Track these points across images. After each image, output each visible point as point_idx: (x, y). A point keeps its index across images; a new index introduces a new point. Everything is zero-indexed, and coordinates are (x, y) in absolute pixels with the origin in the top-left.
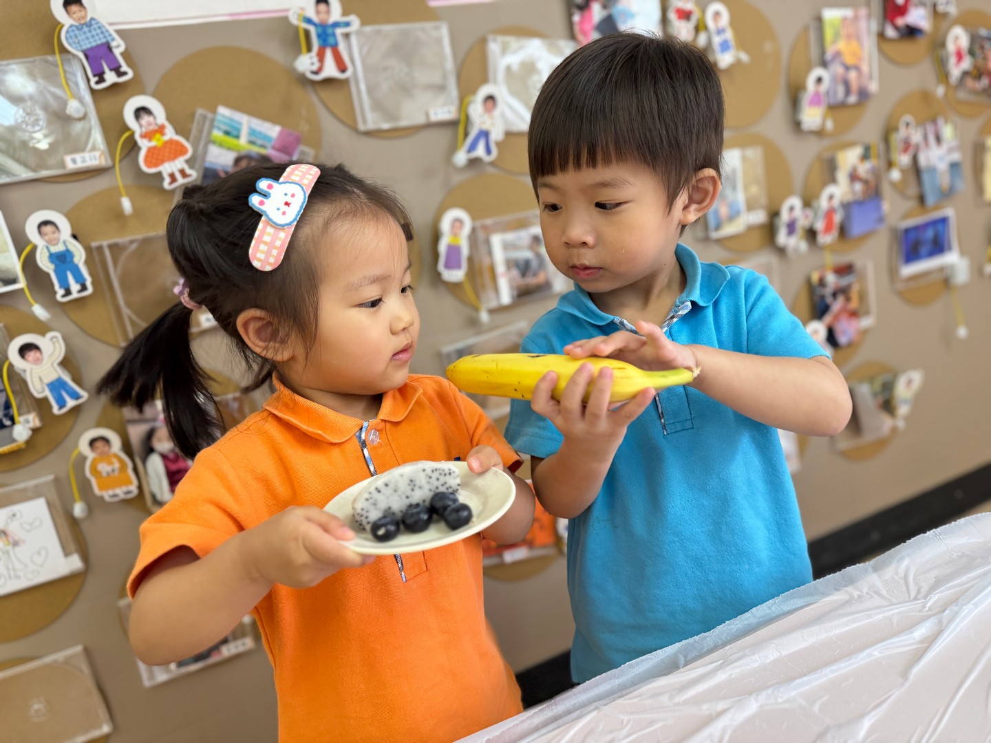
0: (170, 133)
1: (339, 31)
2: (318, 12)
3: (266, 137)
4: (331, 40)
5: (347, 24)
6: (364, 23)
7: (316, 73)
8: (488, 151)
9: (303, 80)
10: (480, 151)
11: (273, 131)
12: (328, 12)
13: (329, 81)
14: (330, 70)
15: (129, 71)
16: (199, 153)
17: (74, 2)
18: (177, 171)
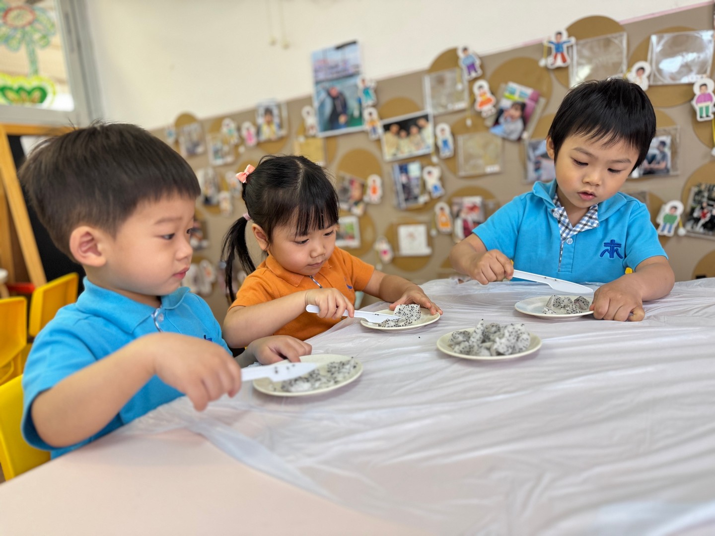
0: (489, 95)
1: (565, 46)
2: (556, 38)
3: (525, 94)
4: (561, 50)
5: (569, 42)
6: (578, 38)
7: (552, 65)
9: (546, 68)
11: (529, 91)
12: (561, 38)
13: (559, 68)
14: (559, 63)
15: (480, 72)
16: (498, 102)
17: (465, 50)
18: (488, 110)
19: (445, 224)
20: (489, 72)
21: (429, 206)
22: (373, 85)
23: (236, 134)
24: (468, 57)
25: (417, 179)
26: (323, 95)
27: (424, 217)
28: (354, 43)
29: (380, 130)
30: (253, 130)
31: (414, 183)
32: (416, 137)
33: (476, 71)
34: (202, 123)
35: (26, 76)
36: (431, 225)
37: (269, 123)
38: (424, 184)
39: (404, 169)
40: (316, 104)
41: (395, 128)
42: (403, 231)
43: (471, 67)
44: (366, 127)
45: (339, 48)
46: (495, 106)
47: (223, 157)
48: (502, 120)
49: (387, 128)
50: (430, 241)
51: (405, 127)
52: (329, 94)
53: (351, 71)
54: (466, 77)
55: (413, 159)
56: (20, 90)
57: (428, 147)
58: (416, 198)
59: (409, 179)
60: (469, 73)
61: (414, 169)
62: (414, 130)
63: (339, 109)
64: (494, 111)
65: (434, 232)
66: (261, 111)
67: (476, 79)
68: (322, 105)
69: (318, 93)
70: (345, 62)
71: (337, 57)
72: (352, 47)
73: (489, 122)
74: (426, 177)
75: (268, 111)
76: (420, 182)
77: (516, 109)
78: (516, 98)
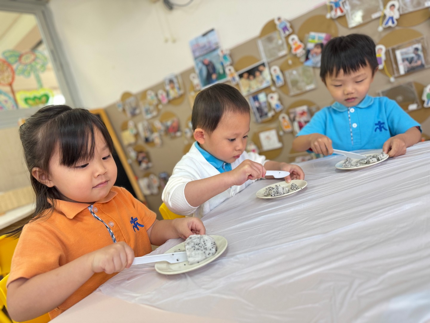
1: (340, 3)
3: (321, 38)
4: (338, 5)
7: (335, 15)
8: (393, 22)
10: (390, 24)
11: (323, 35)
15: (291, 30)
16: (305, 46)
17: (279, 19)
18: (300, 52)
19: (287, 127)
20: (297, 29)
21: (275, 118)
22: (228, 52)
23: (155, 98)
24: (281, 23)
25: (265, 102)
26: (200, 65)
27: (274, 125)
28: (212, 30)
29: (237, 78)
30: (164, 94)
31: (263, 105)
32: (259, 78)
33: (288, 30)
34: (136, 96)
35: (36, 89)
36: (278, 129)
37: (173, 88)
38: (269, 105)
39: (256, 98)
40: (197, 71)
41: (246, 75)
42: (263, 136)
43: (285, 29)
44: (229, 78)
45: (205, 35)
46: (304, 49)
47: (151, 113)
48: (310, 56)
49: (241, 76)
50: (280, 139)
51: (252, 73)
52: (203, 63)
53: (214, 47)
54: (283, 35)
55: (260, 91)
56: (35, 98)
57: (268, 82)
58: (266, 114)
59: (260, 103)
60: (284, 32)
61: (262, 97)
62: (257, 73)
63: (211, 71)
64: (304, 52)
65: (281, 133)
66: (167, 82)
67: (289, 35)
68: (201, 71)
69: (197, 64)
70: (209, 43)
71: (204, 41)
72: (212, 33)
73: (303, 59)
74: (270, 100)
75: (171, 81)
76: (267, 104)
77: (318, 48)
78: (317, 41)
